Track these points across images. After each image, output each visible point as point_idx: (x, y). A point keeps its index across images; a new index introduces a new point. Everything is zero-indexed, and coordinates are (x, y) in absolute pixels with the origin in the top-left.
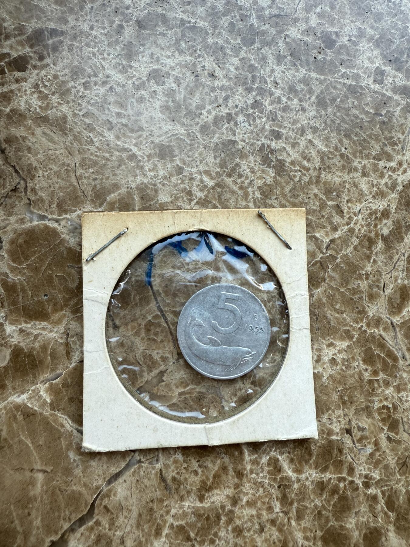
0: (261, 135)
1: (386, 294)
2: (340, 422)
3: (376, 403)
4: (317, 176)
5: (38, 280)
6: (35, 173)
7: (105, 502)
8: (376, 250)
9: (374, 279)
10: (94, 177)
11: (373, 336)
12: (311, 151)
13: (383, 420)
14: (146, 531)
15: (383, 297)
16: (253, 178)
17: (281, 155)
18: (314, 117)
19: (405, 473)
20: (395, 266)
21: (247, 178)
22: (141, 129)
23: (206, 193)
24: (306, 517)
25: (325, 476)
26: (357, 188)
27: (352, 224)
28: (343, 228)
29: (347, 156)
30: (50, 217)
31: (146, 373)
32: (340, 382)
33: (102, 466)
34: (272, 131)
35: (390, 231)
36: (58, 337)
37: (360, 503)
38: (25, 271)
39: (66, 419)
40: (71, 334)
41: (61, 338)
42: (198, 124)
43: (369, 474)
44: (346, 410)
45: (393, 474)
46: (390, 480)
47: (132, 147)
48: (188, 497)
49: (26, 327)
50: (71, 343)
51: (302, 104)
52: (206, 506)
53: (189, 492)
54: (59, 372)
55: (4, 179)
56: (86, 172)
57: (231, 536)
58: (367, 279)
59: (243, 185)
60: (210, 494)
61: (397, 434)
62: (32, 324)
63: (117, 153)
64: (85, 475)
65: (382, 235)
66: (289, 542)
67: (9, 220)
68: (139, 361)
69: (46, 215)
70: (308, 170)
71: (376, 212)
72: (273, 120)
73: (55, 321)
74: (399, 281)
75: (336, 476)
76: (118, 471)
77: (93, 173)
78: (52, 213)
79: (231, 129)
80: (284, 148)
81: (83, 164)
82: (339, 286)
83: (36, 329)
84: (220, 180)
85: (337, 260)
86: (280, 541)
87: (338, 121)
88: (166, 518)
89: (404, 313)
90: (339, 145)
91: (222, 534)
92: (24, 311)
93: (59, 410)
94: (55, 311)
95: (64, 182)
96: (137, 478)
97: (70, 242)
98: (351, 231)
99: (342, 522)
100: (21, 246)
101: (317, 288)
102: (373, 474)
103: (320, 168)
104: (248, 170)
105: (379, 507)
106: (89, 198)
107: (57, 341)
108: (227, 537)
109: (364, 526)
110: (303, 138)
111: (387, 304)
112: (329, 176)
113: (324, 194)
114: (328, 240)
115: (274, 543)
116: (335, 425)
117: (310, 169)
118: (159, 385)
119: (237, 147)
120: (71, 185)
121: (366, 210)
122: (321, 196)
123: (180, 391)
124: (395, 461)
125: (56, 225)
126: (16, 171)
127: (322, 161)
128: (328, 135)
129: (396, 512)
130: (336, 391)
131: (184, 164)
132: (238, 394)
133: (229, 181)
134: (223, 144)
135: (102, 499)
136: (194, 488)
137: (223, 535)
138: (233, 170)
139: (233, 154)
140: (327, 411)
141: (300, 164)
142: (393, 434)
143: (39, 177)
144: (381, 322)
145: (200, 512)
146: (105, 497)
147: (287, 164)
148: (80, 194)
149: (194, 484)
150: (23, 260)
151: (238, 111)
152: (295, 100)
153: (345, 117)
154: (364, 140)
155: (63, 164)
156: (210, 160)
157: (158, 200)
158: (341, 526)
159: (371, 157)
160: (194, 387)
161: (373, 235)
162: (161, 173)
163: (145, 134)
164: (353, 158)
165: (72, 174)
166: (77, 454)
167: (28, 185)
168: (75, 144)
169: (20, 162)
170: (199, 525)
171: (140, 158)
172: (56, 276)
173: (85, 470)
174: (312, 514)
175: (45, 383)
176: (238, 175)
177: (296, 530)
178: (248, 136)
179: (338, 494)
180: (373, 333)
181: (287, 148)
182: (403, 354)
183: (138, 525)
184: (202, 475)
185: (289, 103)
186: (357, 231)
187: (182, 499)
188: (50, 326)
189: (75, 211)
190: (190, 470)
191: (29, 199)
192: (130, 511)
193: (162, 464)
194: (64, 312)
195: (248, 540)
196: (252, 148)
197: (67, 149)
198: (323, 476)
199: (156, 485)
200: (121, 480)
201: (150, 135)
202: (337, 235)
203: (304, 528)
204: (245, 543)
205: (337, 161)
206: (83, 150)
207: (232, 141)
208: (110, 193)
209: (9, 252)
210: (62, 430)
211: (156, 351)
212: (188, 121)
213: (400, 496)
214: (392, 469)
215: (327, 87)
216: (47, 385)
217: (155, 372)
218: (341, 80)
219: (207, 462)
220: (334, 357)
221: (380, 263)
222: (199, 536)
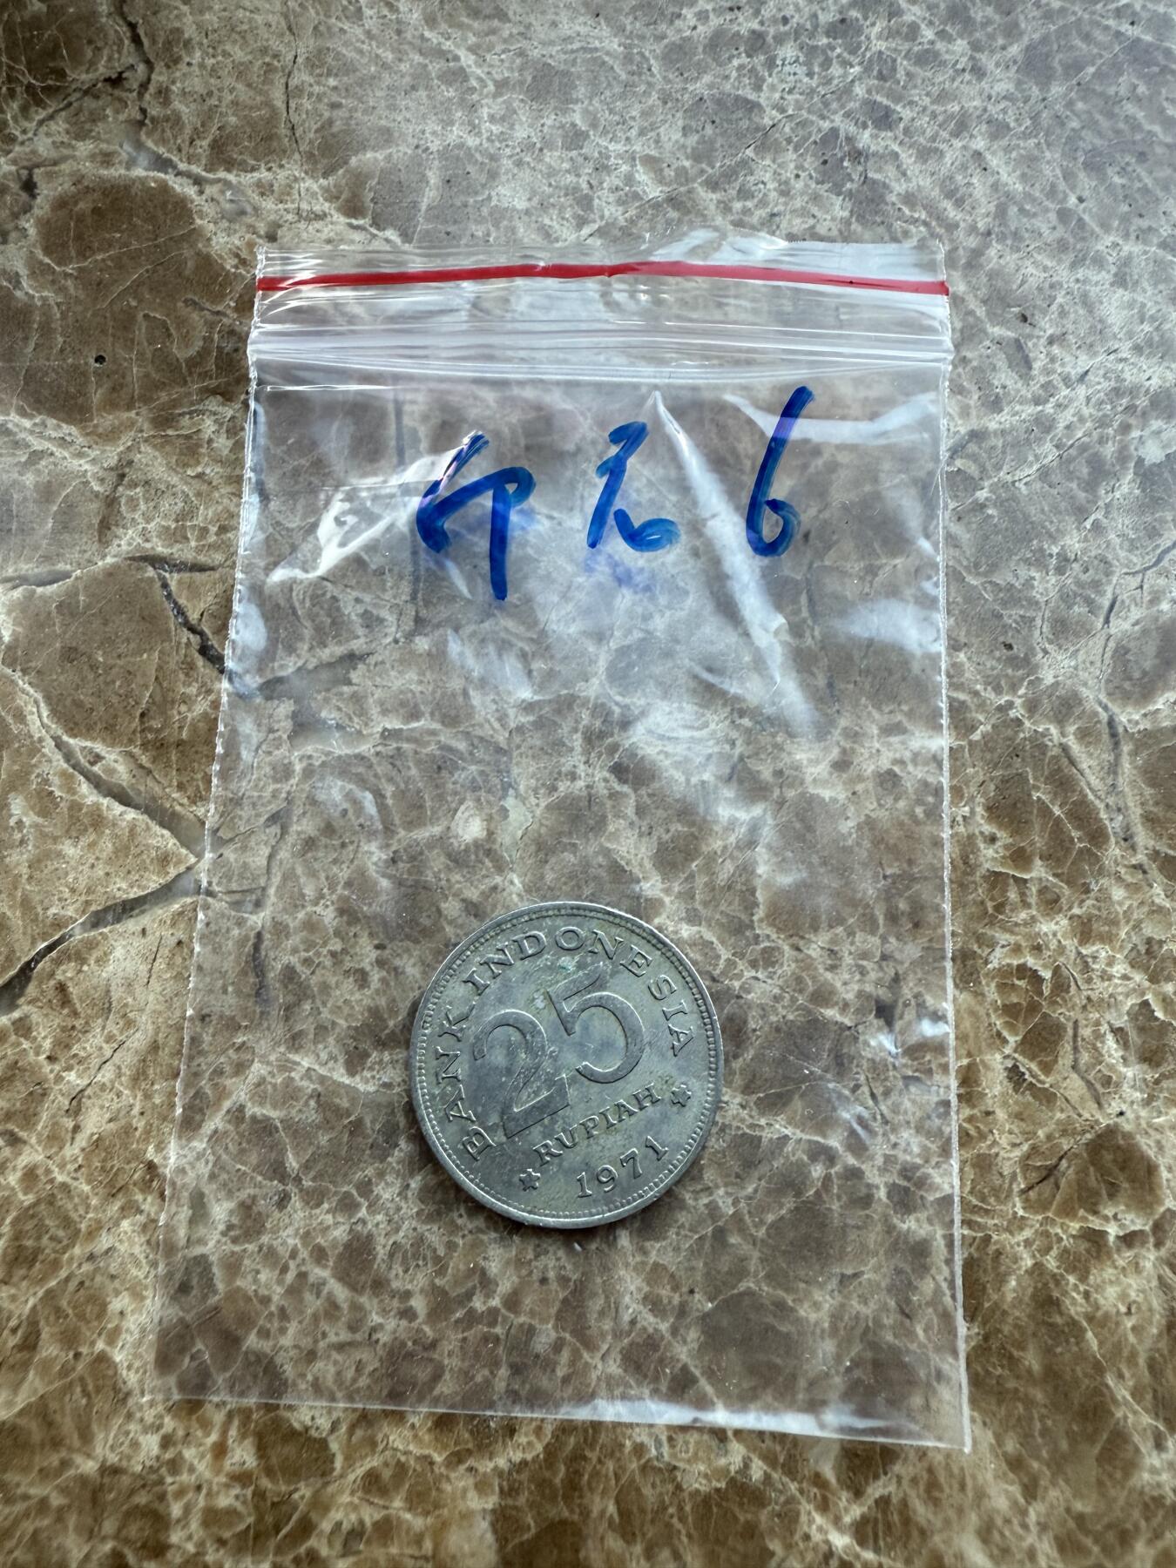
0: (834, 105)
1: (1113, 631)
2: (863, 972)
3: (998, 949)
4: (973, 251)
5: (94, 315)
6: (183, 53)
7: (67, 972)
8: (1110, 495)
9: (1084, 577)
10: (335, 98)
11: (1038, 744)
12: (975, 180)
13: (1010, 1011)
14: (157, 1101)
15: (1099, 641)
16: (780, 208)
17: (880, 170)
18: (1005, 98)
19: (1042, 1206)
20: (1159, 560)
21: (763, 203)
22: (502, 15)
23: (632, 212)
24: (672, 1234)
25: (769, 1125)
26: (1091, 312)
27: (1050, 405)
28: (1018, 408)
29: (1080, 220)
30: (182, 166)
31: (306, 647)
32: (894, 850)
33: (93, 866)
34: (870, 105)
35: (1168, 456)
36: (94, 475)
37: (864, 1251)
38: (69, 283)
39: (36, 702)
40: (132, 475)
41: (102, 480)
42: (663, 37)
43: (917, 1167)
44: (892, 940)
45: (1002, 1195)
46: (987, 1212)
47: (462, 53)
48: (315, 1042)
49: (17, 425)
50: (123, 501)
51: (978, 55)
52: (362, 1087)
53: (322, 1030)
54: (61, 567)
55: (99, 49)
56: (318, 83)
57: (410, 1208)
58: (1060, 570)
59: (746, 219)
60: (386, 1057)
61: (1047, 1068)
62: (37, 420)
63: (417, 58)
64: (37, 875)
65: (1140, 461)
66: (594, 1295)
67: (73, 148)
68: (297, 605)
69: (175, 159)
70: (952, 227)
71: (1133, 391)
72: (881, 77)
73: (100, 430)
74: (1165, 606)
75: (805, 1137)
76: (132, 896)
77: (335, 88)
78: (190, 159)
79: (753, 70)
80: (896, 155)
81: (316, 62)
82: (966, 568)
83: (41, 435)
84: (682, 189)
85: (978, 494)
86: (564, 1280)
87: (1075, 124)
88: (228, 1082)
89: (1160, 703)
90: (1062, 186)
91: (387, 1192)
92: (26, 384)
93: (25, 672)
94: (111, 404)
95: (251, 93)
96: (180, 935)
97: (213, 243)
98: (1044, 425)
99: (787, 1290)
100: (80, 219)
101: (894, 555)
102: (930, 1171)
103: (989, 233)
104: (771, 186)
105: (927, 1286)
106: (304, 147)
107: (87, 483)
108: (399, 1209)
109: (859, 1331)
110: (958, 143)
111: (1107, 662)
112: (1011, 259)
113: (984, 302)
114: (963, 430)
115: (544, 1281)
116: (846, 976)
117: (957, 226)
118: (334, 690)
119: (756, 119)
120: (268, 104)
121: (1105, 376)
122: (973, 304)
123: (389, 726)
124: (1017, 1153)
125: (191, 191)
126: (136, 40)
127: (1001, 212)
128: (1036, 152)
129: (984, 1323)
130: (876, 875)
131: (594, 125)
132: (563, 787)
133: (708, 198)
134: (719, 102)
135: (58, 962)
136: (342, 1022)
137: (387, 1196)
138: (730, 175)
139: (740, 136)
140: (831, 927)
141: (930, 207)
142: (1034, 1066)
143: (189, 64)
144: (1077, 711)
145: (337, 1101)
146: (69, 959)
147: (892, 198)
148: (283, 130)
149: (346, 1010)
150: (73, 253)
151: (787, 34)
152: (959, 41)
153: (1098, 117)
154: (1145, 191)
155: (264, 51)
156: (671, 134)
157: (489, 198)
158: (780, 1306)
159: (1155, 241)
160: (436, 726)
161: (1109, 450)
162: (521, 133)
163: (507, 30)
164: (1097, 229)
165: (279, 81)
166: (32, 808)
167: (154, 76)
168: (312, 11)
169: (153, 20)
170: (324, 1139)
171: (474, 83)
172: (146, 316)
173: (39, 861)
174: (693, 1230)
175: (15, 587)
176: (739, 191)
177: (627, 1265)
178: (797, 101)
179: (798, 1194)
180: (1043, 735)
181: (903, 156)
182: (1127, 828)
183: (139, 1076)
184: (377, 992)
185: (940, 46)
186: (1061, 425)
187: (295, 1041)
188: (80, 440)
189: (253, 169)
190: (348, 964)
191: (143, 111)
192: (130, 1023)
193: (269, 919)
194: (132, 414)
195: (461, 1242)
196: (801, 133)
197: (286, 17)
198: (763, 1122)
199: (231, 976)
200: (131, 925)
201: (521, 34)
202: (993, 423)
203: (656, 1265)
204: (451, 1246)
205: (1047, 226)
206: (329, 28)
207: (747, 101)
208: (363, 147)
209: (45, 226)
210: (15, 728)
211: (355, 594)
212: (638, 25)
213: (1007, 1274)
214: (1001, 1174)
215: (1064, 32)
216: (17, 594)
217: (333, 651)
218: (1111, 22)
219: (405, 956)
220: (896, 769)
221: (1112, 536)
222: (312, 1174)
